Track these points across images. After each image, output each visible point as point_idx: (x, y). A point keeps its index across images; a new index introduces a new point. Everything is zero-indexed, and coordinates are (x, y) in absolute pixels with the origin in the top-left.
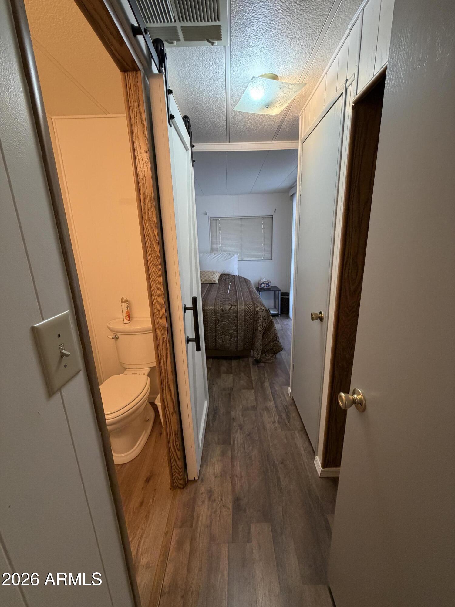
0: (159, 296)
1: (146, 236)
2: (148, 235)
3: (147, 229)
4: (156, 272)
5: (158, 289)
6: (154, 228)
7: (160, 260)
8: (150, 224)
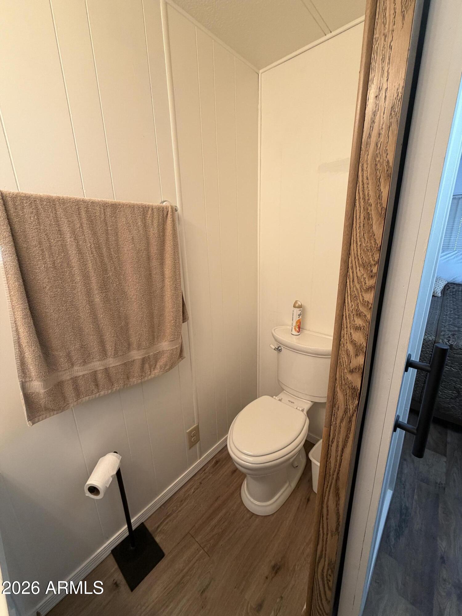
0: (357, 328)
1: (357, 202)
2: (364, 199)
3: (363, 184)
4: (362, 280)
5: (359, 314)
6: (382, 180)
7: (378, 255)
8: (376, 170)
